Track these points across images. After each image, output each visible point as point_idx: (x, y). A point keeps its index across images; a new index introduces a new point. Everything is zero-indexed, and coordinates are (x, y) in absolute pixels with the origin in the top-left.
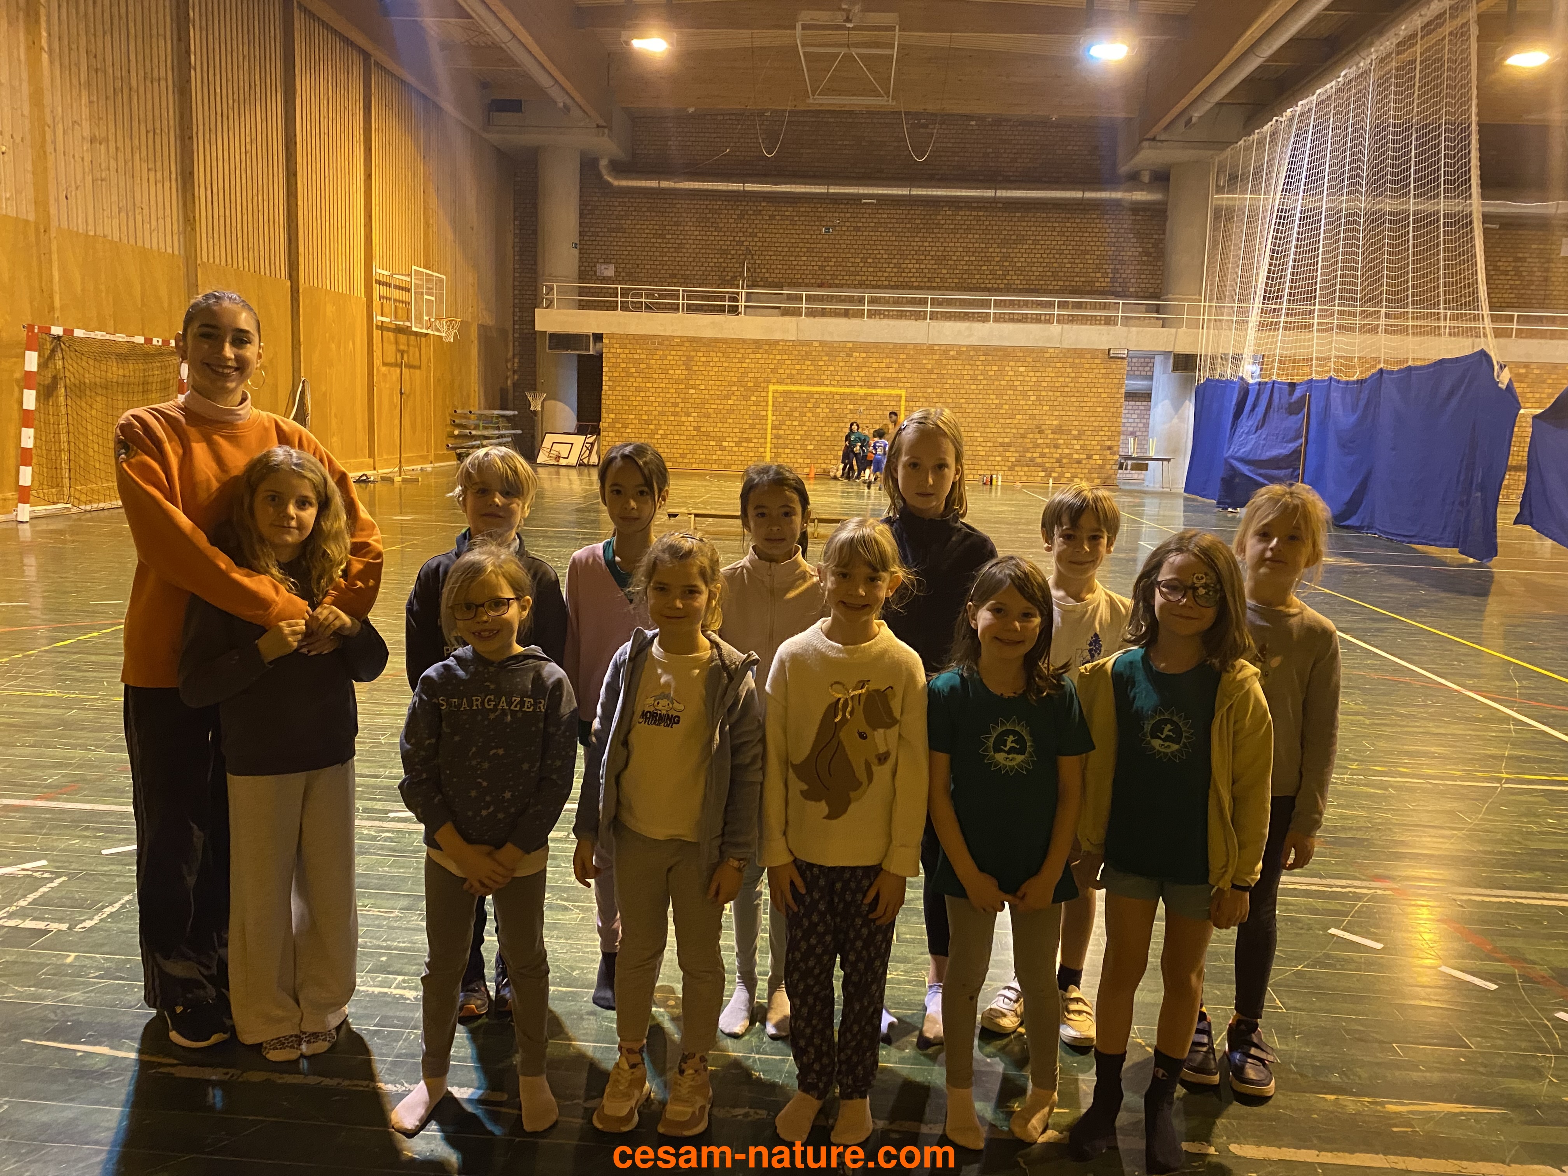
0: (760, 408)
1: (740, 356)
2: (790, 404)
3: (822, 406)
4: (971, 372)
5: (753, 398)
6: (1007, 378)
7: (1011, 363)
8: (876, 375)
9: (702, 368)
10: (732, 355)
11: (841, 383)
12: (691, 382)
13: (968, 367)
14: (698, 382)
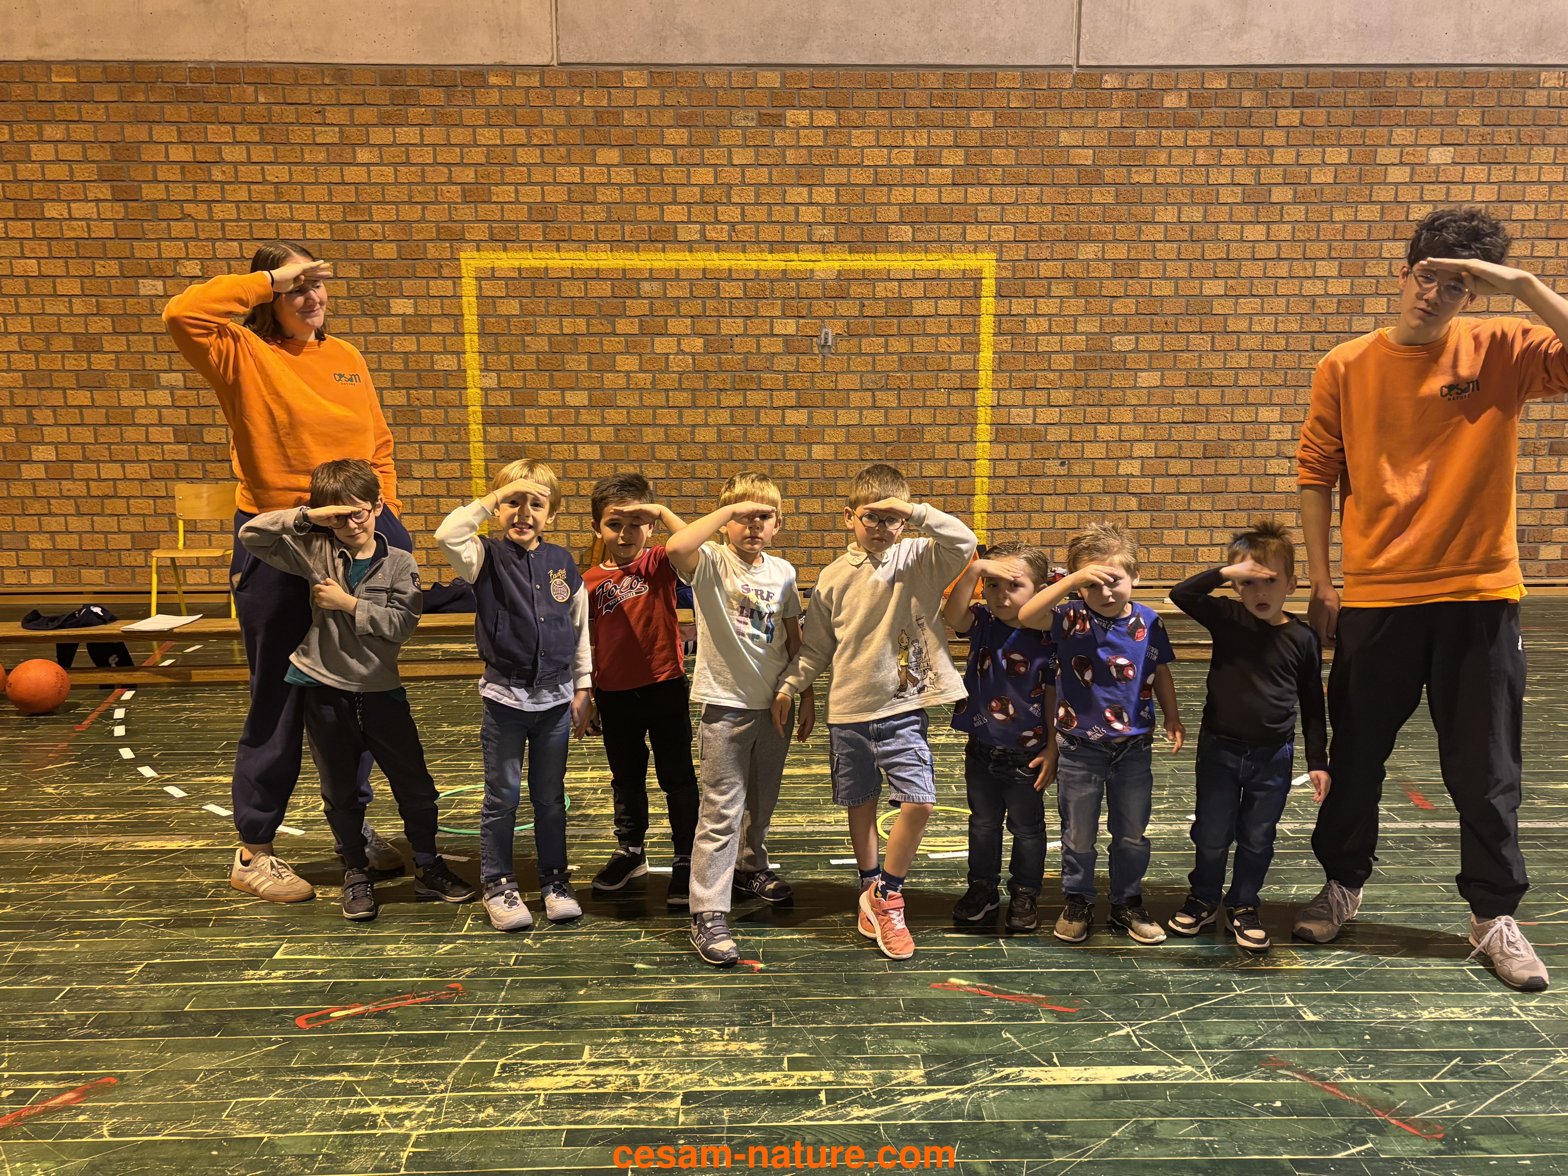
0: (429, 343)
1: (330, 135)
2: (547, 326)
3: (676, 326)
4: (1245, 176)
5: (402, 306)
6: (1384, 194)
7: (1401, 135)
8: (880, 195)
9: (180, 192)
10: (299, 135)
11: (746, 233)
12: (142, 250)
13: (1234, 155)
14: (170, 250)
